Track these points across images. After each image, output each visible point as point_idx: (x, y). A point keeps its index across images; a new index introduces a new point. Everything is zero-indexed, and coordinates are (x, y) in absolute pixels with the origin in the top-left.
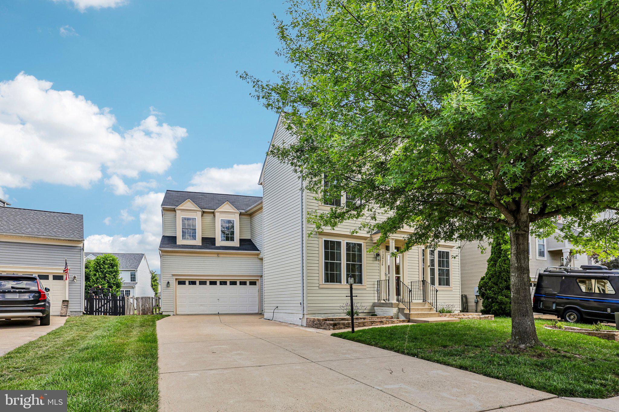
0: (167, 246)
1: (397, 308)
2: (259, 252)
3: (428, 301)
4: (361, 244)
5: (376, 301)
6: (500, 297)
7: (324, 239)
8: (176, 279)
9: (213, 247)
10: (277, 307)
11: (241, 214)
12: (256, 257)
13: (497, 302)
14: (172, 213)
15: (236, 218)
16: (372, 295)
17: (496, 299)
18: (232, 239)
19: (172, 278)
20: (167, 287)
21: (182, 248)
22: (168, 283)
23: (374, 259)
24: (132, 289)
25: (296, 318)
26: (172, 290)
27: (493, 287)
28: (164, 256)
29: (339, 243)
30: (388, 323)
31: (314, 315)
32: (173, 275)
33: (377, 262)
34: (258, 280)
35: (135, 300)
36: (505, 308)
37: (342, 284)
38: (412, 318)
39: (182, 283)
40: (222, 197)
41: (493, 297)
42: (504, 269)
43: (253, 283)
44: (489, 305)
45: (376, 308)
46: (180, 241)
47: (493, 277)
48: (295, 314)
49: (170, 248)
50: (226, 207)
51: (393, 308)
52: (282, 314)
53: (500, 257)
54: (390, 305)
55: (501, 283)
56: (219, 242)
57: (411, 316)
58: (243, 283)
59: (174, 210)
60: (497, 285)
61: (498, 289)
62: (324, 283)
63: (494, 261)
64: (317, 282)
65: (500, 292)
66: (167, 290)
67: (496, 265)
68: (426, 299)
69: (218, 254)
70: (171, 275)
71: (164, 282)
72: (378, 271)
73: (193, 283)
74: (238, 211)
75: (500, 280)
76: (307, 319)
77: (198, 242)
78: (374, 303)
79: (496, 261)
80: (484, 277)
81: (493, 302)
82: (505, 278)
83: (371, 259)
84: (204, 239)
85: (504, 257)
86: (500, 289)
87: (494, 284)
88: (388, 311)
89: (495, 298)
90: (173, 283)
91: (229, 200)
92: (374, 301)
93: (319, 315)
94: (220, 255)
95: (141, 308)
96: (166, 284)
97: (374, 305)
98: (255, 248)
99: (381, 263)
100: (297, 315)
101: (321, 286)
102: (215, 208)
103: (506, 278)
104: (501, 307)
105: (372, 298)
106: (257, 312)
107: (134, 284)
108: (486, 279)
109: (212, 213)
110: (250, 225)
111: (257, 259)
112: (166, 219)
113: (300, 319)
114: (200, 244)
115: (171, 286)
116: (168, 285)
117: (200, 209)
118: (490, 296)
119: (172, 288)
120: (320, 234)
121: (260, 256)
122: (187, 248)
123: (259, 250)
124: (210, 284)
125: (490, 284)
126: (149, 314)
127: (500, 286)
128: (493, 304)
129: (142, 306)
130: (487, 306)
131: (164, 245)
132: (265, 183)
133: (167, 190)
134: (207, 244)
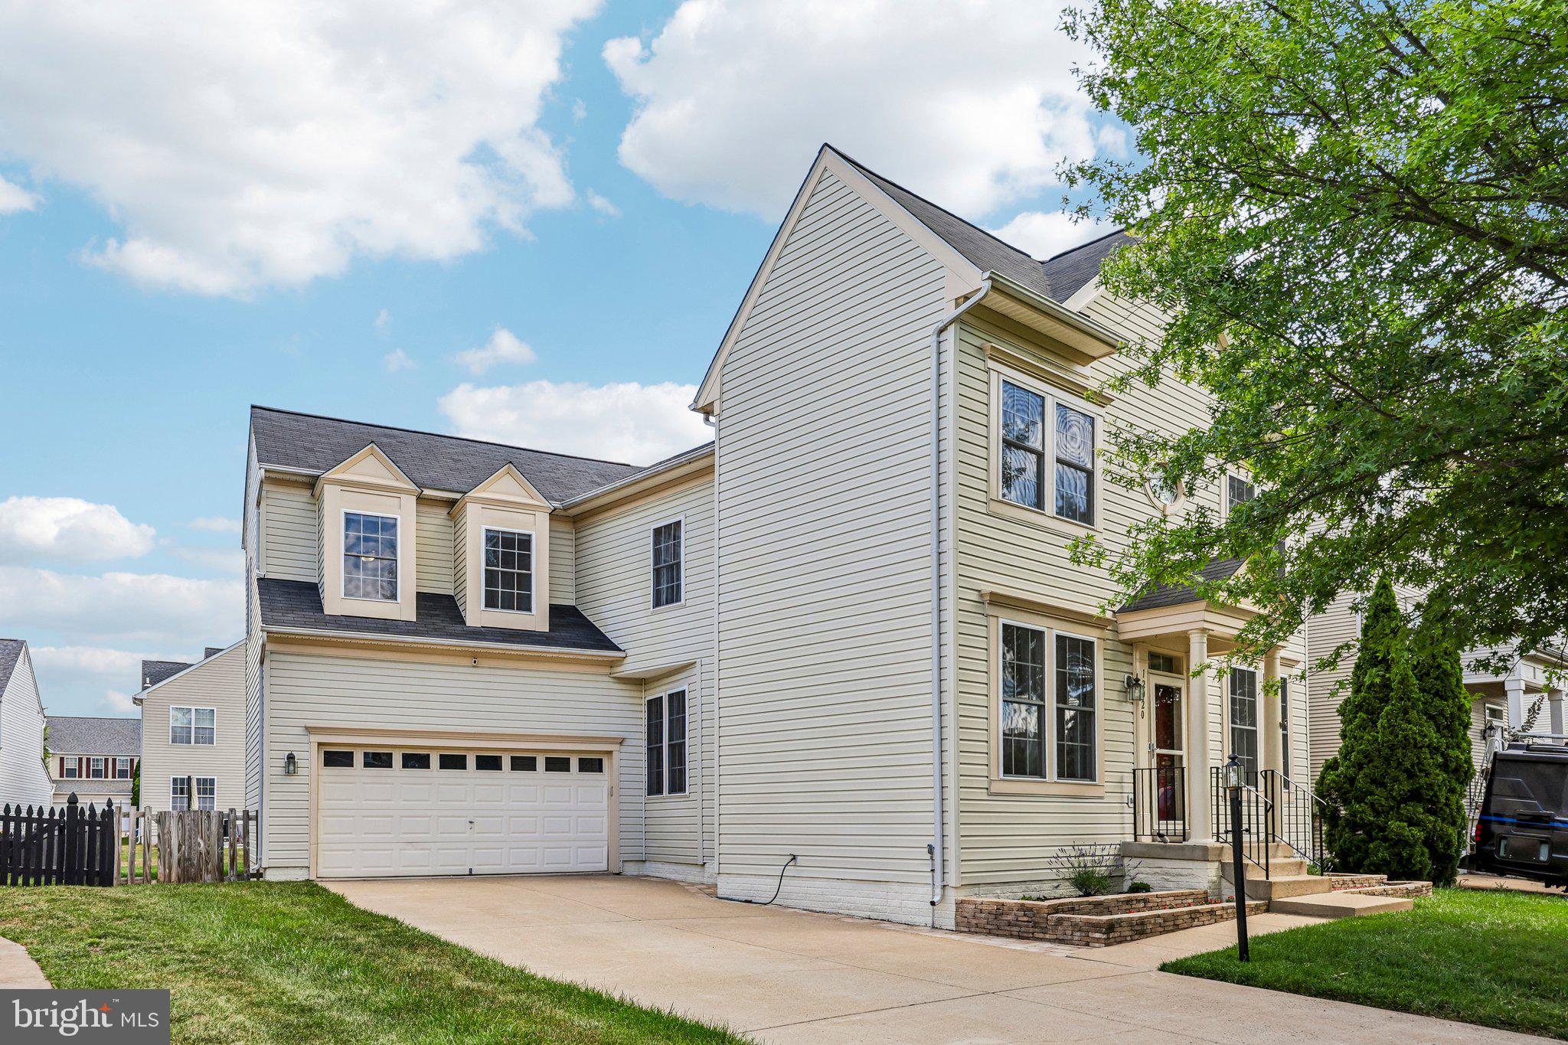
0: (290, 617)
2: (622, 654)
3: (1285, 838)
4: (1092, 643)
5: (1130, 839)
6: (1394, 824)
7: (1002, 621)
8: (320, 744)
9: (458, 628)
10: (794, 858)
11: (553, 515)
12: (607, 670)
13: (1385, 839)
14: (304, 495)
15: (537, 527)
16: (1117, 818)
17: (1383, 829)
18: (525, 604)
19: (305, 739)
20: (288, 773)
21: (347, 627)
22: (291, 758)
23: (1121, 697)
26: (305, 788)
27: (1372, 793)
28: (275, 657)
29: (1038, 636)
32: (309, 730)
33: (1129, 707)
34: (610, 753)
35: (154, 825)
36: (1411, 856)
37: (1047, 779)
38: (1279, 896)
39: (336, 758)
41: (1371, 823)
42: (1405, 737)
43: (591, 765)
44: (1359, 848)
45: (1126, 861)
46: (335, 602)
47: (1371, 761)
48: (896, 887)
49: (304, 625)
50: (504, 486)
51: (1209, 864)
52: (818, 883)
53: (1386, 700)
55: (1396, 780)
56: (476, 613)
58: (557, 764)
59: (311, 484)
60: (1383, 785)
61: (1387, 799)
62: (1001, 776)
63: (1367, 712)
64: (983, 770)
65: (1392, 808)
66: (286, 788)
67: (1375, 723)
68: (1278, 833)
69: (475, 657)
70: (301, 731)
71: (274, 754)
72: (1130, 737)
73: (378, 760)
74: (546, 503)
75: (1393, 772)
76: (960, 904)
77: (405, 609)
78: (1124, 845)
79: (1373, 714)
80: (1335, 760)
81: (1372, 840)
82: (1408, 764)
83: (1115, 696)
84: (427, 602)
85: (1402, 699)
86: (1394, 798)
87: (1374, 781)
89: (1379, 827)
90: (310, 758)
91: (513, 460)
92: (1118, 839)
93: (990, 888)
94: (481, 662)
95: (176, 855)
96: (282, 763)
97: (1125, 852)
98: (601, 640)
99: (1140, 710)
101: (995, 788)
102: (464, 487)
103: (1412, 766)
104: (1399, 855)
105: (1117, 829)
106: (603, 866)
108: (1348, 767)
109: (452, 503)
110: (573, 556)
111: (607, 679)
112: (271, 516)
113: (933, 903)
114: (412, 617)
115: (300, 771)
116: (291, 768)
117: (413, 487)
118: (1362, 819)
119: (305, 780)
120: (992, 603)
121: (619, 669)
122: (368, 629)
123: (616, 648)
124: (405, 766)
125: (1361, 781)
126: (208, 878)
127: (1392, 790)
128: (1371, 846)
129: (180, 845)
130: (1349, 849)
131: (277, 615)
132: (725, 405)
133: (253, 407)
134: (432, 616)
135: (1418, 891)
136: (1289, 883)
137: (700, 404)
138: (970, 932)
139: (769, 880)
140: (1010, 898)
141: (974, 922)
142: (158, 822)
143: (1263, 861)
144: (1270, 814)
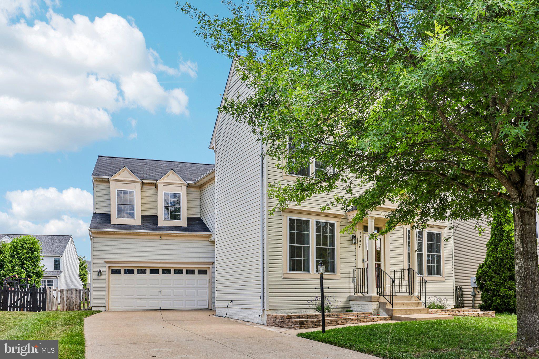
0: (99, 225)
1: (377, 303)
2: (211, 233)
3: (415, 294)
4: (334, 224)
5: (352, 294)
6: (502, 290)
7: (289, 217)
8: (109, 267)
9: (155, 227)
10: (232, 301)
11: (188, 186)
12: (207, 239)
13: (499, 295)
14: (105, 185)
15: (182, 191)
16: (347, 287)
17: (498, 292)
18: (178, 218)
19: (104, 265)
20: (99, 276)
21: (117, 228)
22: (100, 271)
23: (350, 242)
24: (56, 279)
25: (255, 315)
26: (104, 281)
27: (494, 277)
28: (95, 239)
29: (307, 222)
30: (366, 321)
31: (276, 311)
32: (106, 262)
33: (354, 246)
34: (209, 268)
35: (59, 293)
36: (509, 302)
37: (311, 273)
38: (396, 315)
39: (116, 271)
40: (165, 165)
41: (494, 289)
42: (507, 255)
43: (203, 272)
44: (490, 299)
45: (351, 302)
46: (115, 220)
47: (494, 265)
48: (253, 310)
49: (103, 228)
50: (171, 177)
51: (373, 303)
52: (237, 310)
53: (501, 240)
54: (369, 300)
55: (503, 272)
56: (163, 221)
57: (394, 312)
58: (191, 272)
59: (108, 181)
60: (498, 274)
61: (500, 280)
62: (288, 272)
63: (494, 245)
64: (280, 270)
65: (502, 283)
66: (99, 281)
67: (497, 249)
68: (412, 292)
69: (161, 236)
70: (103, 262)
71: (95, 270)
72: (354, 257)
73: (130, 271)
74: (185, 182)
75: (502, 269)
76: (268, 315)
77: (137, 221)
78: (349, 297)
79: (497, 245)
80: (483, 265)
81: (494, 296)
82: (508, 266)
83: (346, 242)
84: (144, 218)
85: (506, 240)
86: (503, 279)
87: (495, 273)
88: (366, 306)
89: (497, 290)
90: (106, 271)
91: (173, 168)
92: (349, 294)
93: (283, 311)
94: (163, 238)
95: (66, 303)
96: (97, 273)
97: (350, 299)
98: (206, 229)
99: (358, 247)
100: (256, 311)
101: (285, 276)
102: (157, 178)
103: (510, 266)
104: (504, 302)
105: (348, 291)
106: (207, 307)
107: (58, 273)
108: (486, 267)
109: (155, 184)
110: (199, 200)
111: (208, 242)
112: (97, 193)
113: (259, 316)
114: (140, 224)
115: (102, 276)
116: (100, 274)
117: (139, 180)
118: (490, 288)
119: (104, 278)
120: (283, 211)
121: (211, 238)
122: (124, 228)
123: (210, 232)
125: (490, 273)
126: (76, 310)
127: (502, 276)
128: (494, 298)
129: (67, 300)
130: (486, 300)
131: (95, 225)
132: (217, 147)
133: (99, 156)
134: (147, 223)
141: (270, 322)
142: (60, 292)
144: (394, 284)
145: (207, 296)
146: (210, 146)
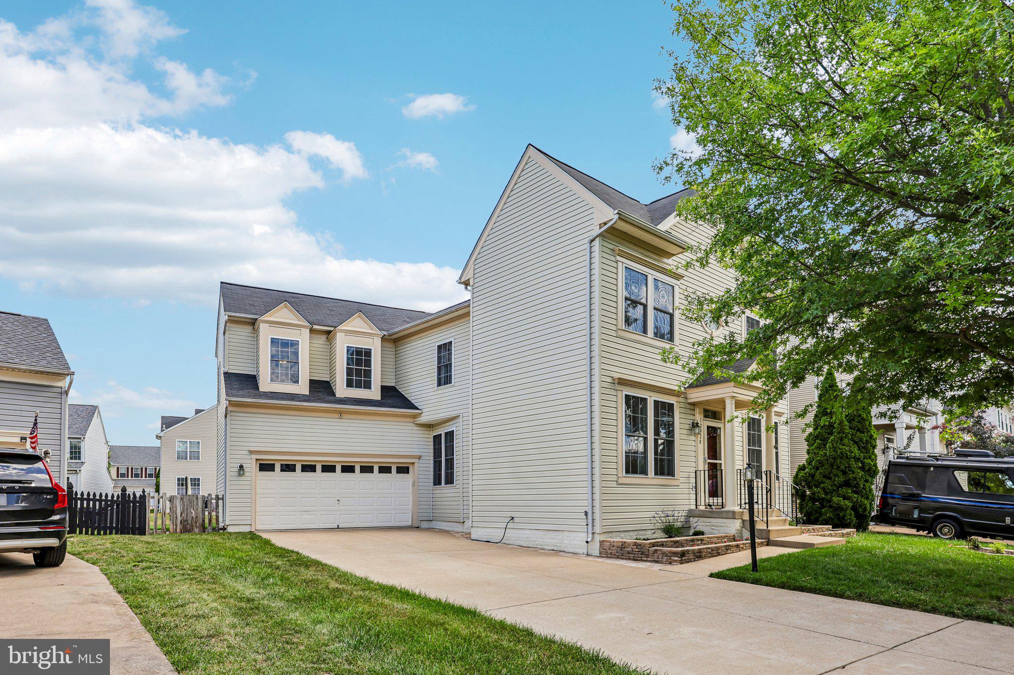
0: (241, 392)
1: (740, 520)
2: (420, 412)
3: (777, 507)
4: (673, 404)
5: (693, 507)
6: (835, 499)
7: (624, 393)
8: (257, 460)
9: (331, 398)
10: (513, 518)
11: (383, 339)
12: (413, 420)
13: (831, 507)
14: (246, 330)
15: (374, 345)
16: (686, 496)
17: (829, 501)
18: (368, 385)
19: (249, 457)
20: (240, 475)
21: (272, 398)
22: (241, 467)
23: (689, 432)
24: (75, 476)
25: (576, 540)
26: (249, 483)
27: (823, 483)
28: (232, 414)
29: (645, 401)
32: (251, 452)
33: (693, 438)
34: (414, 463)
35: (168, 503)
36: (844, 516)
37: (649, 476)
38: (773, 537)
39: (266, 467)
41: (823, 499)
42: (841, 453)
43: (403, 470)
44: (816, 512)
45: (691, 519)
46: (266, 384)
47: (823, 466)
48: (567, 534)
49: (249, 397)
50: (357, 323)
51: (736, 521)
52: (526, 532)
53: (831, 433)
54: (730, 515)
55: (836, 475)
56: (341, 390)
57: (771, 534)
58: (385, 470)
59: (253, 323)
60: (830, 478)
61: (831, 486)
62: (624, 474)
63: (821, 440)
64: (614, 472)
65: (834, 490)
66: (239, 483)
67: (825, 445)
69: (341, 413)
70: (246, 453)
71: (232, 465)
72: (694, 454)
73: (288, 468)
74: (379, 332)
75: (835, 471)
76: (602, 542)
77: (303, 388)
78: (690, 511)
79: (825, 440)
81: (823, 507)
82: (843, 467)
83: (685, 432)
84: (314, 384)
85: (839, 433)
86: (835, 485)
87: (825, 476)
88: (723, 525)
89: (827, 500)
90: (251, 467)
91: (362, 310)
92: (687, 508)
94: (344, 416)
95: (179, 518)
96: (237, 469)
97: (691, 514)
98: (407, 404)
99: (699, 439)
100: (573, 534)
101: (621, 481)
102: (335, 324)
103: (845, 468)
104: (838, 515)
105: (686, 502)
106: (410, 523)
107: (78, 465)
108: (811, 469)
109: (329, 332)
110: (394, 360)
111: (412, 424)
112: (231, 340)
113: (587, 542)
114: (308, 393)
115: (246, 474)
116: (242, 472)
117: (308, 324)
118: (818, 496)
119: (249, 478)
120: (619, 383)
121: (419, 419)
122: (283, 399)
123: (419, 409)
124: (302, 471)
125: (818, 476)
126: (197, 530)
127: (835, 481)
128: (823, 510)
129: (181, 513)
130: (812, 512)
131: (235, 392)
132: (476, 281)
133: (222, 283)
134: (318, 392)
135: (848, 534)
136: (779, 530)
137: (463, 280)
138: (607, 557)
139: (499, 530)
140: (629, 539)
141: (609, 552)
142: (170, 501)
143: (765, 519)
144: (769, 494)
145: (410, 507)
146: (460, 279)
